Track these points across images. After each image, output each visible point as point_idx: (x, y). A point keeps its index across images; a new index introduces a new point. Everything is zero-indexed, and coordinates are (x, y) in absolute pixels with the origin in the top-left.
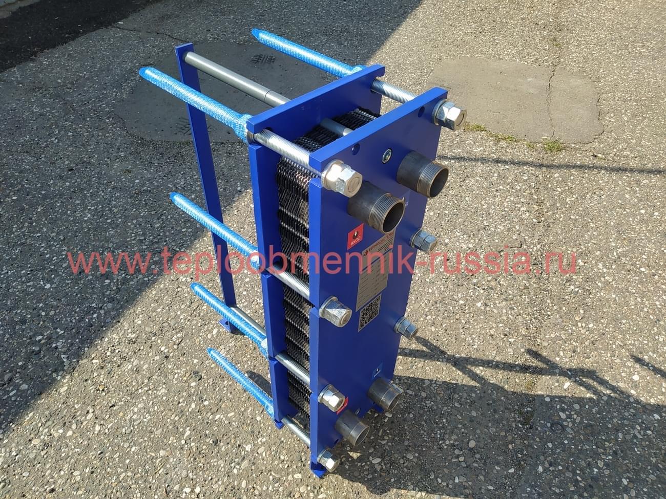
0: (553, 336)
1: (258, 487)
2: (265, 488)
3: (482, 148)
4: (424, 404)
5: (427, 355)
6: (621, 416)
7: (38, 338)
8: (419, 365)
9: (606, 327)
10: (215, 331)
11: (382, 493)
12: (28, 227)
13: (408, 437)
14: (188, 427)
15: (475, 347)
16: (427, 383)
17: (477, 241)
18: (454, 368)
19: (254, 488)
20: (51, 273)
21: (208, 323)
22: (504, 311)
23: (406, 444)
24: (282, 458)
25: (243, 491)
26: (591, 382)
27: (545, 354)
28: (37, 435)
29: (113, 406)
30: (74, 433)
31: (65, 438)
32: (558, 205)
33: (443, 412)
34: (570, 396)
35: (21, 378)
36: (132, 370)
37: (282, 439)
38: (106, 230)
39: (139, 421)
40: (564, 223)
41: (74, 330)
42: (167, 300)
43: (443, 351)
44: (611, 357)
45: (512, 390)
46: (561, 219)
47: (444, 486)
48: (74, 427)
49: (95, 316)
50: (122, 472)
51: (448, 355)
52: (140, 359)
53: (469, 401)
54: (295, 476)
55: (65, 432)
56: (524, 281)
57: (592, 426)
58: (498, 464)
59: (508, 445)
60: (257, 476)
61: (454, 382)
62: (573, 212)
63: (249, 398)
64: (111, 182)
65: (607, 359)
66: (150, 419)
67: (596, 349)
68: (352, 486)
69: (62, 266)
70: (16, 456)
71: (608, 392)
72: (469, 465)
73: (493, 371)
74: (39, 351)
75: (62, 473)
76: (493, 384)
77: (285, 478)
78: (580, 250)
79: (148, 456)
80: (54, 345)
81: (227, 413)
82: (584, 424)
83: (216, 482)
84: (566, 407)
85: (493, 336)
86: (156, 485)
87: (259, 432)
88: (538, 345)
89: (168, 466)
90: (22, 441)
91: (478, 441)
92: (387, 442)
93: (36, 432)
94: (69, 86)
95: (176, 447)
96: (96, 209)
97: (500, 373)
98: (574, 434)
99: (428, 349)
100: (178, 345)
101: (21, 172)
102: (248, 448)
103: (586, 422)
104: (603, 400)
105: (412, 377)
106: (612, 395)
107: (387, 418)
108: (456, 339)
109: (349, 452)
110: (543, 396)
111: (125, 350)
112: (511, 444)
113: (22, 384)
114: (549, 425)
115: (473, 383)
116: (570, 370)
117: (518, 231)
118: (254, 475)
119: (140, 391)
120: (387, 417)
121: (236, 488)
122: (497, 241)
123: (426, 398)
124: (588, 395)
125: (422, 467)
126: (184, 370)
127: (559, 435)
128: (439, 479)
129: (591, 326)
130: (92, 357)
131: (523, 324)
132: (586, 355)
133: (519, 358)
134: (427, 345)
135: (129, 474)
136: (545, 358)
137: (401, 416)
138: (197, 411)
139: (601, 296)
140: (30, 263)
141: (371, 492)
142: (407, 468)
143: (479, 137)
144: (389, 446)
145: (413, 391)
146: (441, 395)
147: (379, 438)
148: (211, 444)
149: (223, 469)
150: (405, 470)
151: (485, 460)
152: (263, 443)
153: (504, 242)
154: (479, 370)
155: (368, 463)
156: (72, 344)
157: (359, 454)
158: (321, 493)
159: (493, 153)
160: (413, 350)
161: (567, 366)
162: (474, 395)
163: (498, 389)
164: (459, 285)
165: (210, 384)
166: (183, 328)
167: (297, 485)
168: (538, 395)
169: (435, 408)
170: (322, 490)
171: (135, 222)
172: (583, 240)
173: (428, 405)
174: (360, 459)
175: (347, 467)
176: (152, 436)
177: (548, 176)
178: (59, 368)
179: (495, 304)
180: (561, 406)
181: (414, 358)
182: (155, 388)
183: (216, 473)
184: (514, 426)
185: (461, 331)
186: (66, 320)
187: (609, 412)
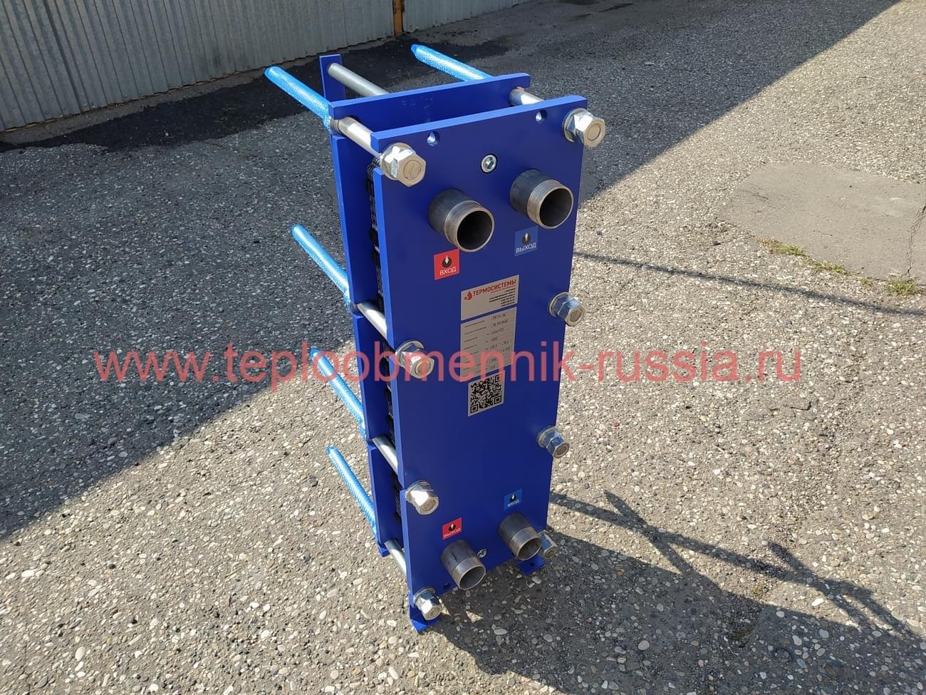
0: (818, 533)
1: (339, 623)
2: (346, 626)
3: (790, 277)
4: (592, 579)
5: (616, 520)
6: (897, 665)
7: (156, 408)
8: (601, 530)
9: (911, 537)
10: (352, 436)
11: (494, 673)
12: (190, 293)
13: (553, 614)
14: (282, 534)
15: (691, 524)
16: (605, 554)
17: (742, 391)
18: (651, 545)
19: (333, 622)
20: (196, 343)
21: (347, 426)
22: (753, 487)
23: (549, 621)
24: (380, 597)
25: (319, 623)
26: (860, 606)
27: (797, 554)
28: (118, 506)
29: (209, 494)
30: (156, 514)
31: (145, 516)
32: (886, 363)
33: (615, 595)
34: (818, 616)
35: (124, 445)
36: (244, 460)
37: (388, 576)
38: (271, 309)
39: (230, 516)
40: (887, 388)
41: (197, 407)
42: (309, 393)
43: (642, 519)
44: (907, 580)
45: (730, 591)
46: (885, 383)
47: (583, 688)
48: (158, 507)
49: (226, 395)
50: (190, 567)
51: (648, 526)
52: (257, 450)
53: (658, 590)
54: (389, 622)
55: (147, 510)
56: (797, 455)
57: (841, 666)
58: (674, 680)
59: (697, 660)
60: (343, 610)
61: (646, 562)
62: (906, 376)
63: (364, 519)
64: (295, 260)
65: (899, 581)
66: (243, 517)
67: (883, 564)
68: (457, 654)
69: (210, 338)
70: (91, 522)
71: (886, 627)
72: (631, 672)
73: (709, 560)
74: (152, 422)
75: (129, 551)
76: (703, 576)
77: (375, 621)
78: (902, 428)
79: (225, 557)
80: (170, 418)
81: (332, 530)
82: (828, 661)
83: (291, 605)
84: (806, 630)
85: (724, 515)
86: (221, 590)
87: (362, 561)
88: (791, 541)
89: (243, 572)
90: (102, 509)
91: (654, 643)
92: (524, 613)
93: (118, 503)
94: (286, 156)
95: (260, 554)
96: (269, 286)
97: (718, 564)
98: (806, 670)
99: (621, 512)
100: (305, 443)
101: (204, 238)
102: (343, 575)
103: (833, 658)
104: (873, 636)
105: (585, 542)
106: (891, 632)
107: (533, 584)
108: (667, 508)
109: (467, 612)
110: (774, 608)
111: (244, 437)
112: (704, 660)
113: (123, 451)
114: (771, 648)
115: (672, 569)
116: (830, 582)
117: (810, 388)
118: (339, 608)
119: (243, 484)
120: (533, 582)
121: (312, 617)
122: (772, 396)
123: (596, 572)
124: (849, 623)
125: (561, 656)
126: (301, 471)
127: (782, 666)
128: (579, 677)
129: (886, 530)
130: (207, 437)
131: (777, 509)
132: (863, 568)
133: (755, 552)
134: (621, 507)
135: (197, 571)
136: (796, 560)
137: (553, 585)
138: (298, 519)
139: (916, 494)
140: (178, 330)
141: (480, 667)
142: (540, 651)
143: (792, 262)
144: (523, 618)
145: (581, 559)
146: (620, 574)
147: (514, 605)
148: (301, 560)
149: (304, 592)
150: (536, 653)
151: (656, 672)
152: (362, 574)
153: (784, 399)
154: (687, 555)
155: (489, 632)
156: (190, 420)
157: (479, 618)
158: (414, 652)
159: (806, 284)
160: (599, 509)
161: (827, 577)
162: (668, 584)
163: (708, 585)
164: (694, 442)
165: (325, 493)
166: (317, 426)
167: (387, 633)
168: (767, 606)
169: (605, 587)
170: (416, 647)
171: (305, 304)
172: (910, 416)
173: (596, 581)
174: (478, 624)
175: (458, 629)
176: (238, 535)
177: (883, 325)
178: (166, 441)
179: (741, 475)
180: (798, 627)
181: (597, 519)
182: (261, 485)
183: (295, 594)
184: (716, 637)
185: (678, 500)
186: (194, 395)
187: (878, 654)
